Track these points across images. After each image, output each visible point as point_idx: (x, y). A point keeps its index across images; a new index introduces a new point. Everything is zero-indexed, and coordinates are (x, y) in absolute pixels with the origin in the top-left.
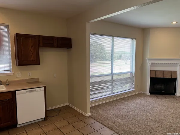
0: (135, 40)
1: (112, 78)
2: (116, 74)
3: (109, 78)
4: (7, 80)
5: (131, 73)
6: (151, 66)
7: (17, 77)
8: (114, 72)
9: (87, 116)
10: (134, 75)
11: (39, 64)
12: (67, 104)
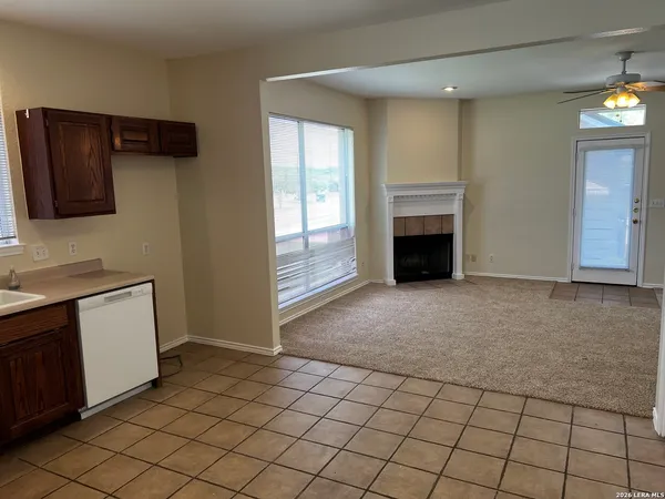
0: (350, 133)
1: (306, 245)
2: (314, 233)
3: (298, 246)
4: (12, 272)
5: (344, 229)
6: (394, 206)
7: (36, 259)
8: (310, 228)
9: (275, 353)
10: (352, 234)
11: (113, 212)
12: (185, 339)
